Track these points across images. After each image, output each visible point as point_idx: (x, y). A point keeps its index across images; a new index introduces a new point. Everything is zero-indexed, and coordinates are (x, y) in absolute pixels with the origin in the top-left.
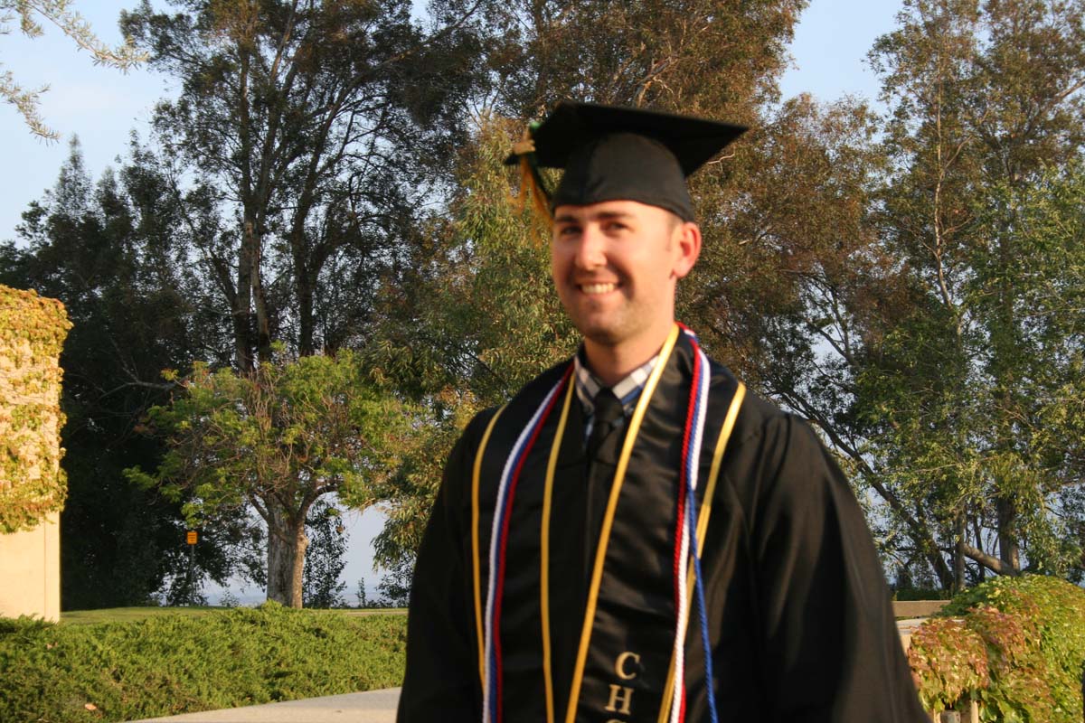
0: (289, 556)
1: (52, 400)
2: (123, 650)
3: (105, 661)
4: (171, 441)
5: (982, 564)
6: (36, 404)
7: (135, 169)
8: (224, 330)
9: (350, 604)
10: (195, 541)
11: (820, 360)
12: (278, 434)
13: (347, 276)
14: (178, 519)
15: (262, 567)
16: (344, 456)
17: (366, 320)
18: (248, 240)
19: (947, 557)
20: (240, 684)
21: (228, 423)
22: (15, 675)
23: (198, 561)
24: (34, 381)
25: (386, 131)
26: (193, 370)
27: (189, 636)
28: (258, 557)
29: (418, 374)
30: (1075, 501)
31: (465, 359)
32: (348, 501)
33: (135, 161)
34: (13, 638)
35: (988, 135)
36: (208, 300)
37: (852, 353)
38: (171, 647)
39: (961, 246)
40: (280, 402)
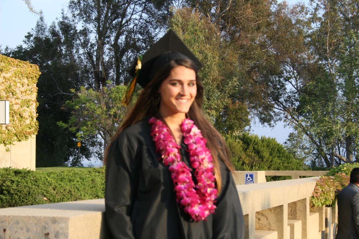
1: (34, 98)
2: (56, 181)
3: (50, 184)
4: (73, 112)
5: (340, 159)
6: (29, 99)
7: (63, 22)
8: (91, 76)
10: (80, 146)
11: (288, 90)
12: (108, 111)
13: (132, 59)
14: (75, 138)
15: (102, 155)
18: (99, 46)
19: (328, 157)
20: (94, 192)
21: (92, 107)
22: (21, 188)
23: (81, 153)
24: (28, 92)
25: (146, 11)
26: (80, 89)
27: (78, 176)
28: (101, 151)
33: (63, 19)
34: (20, 175)
35: (346, 17)
36: (86, 66)
37: (299, 88)
38: (72, 180)
39: (336, 53)
40: (109, 100)
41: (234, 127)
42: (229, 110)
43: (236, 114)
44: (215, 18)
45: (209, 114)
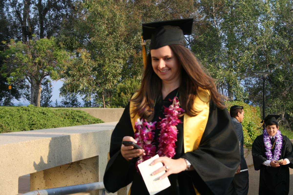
0: (37, 93)
4: (4, 61)
8: (19, 31)
9: (53, 106)
10: (11, 88)
12: (34, 60)
13: (53, 17)
14: (6, 82)
15: (29, 96)
16: (52, 66)
17: (58, 29)
18: (26, 6)
21: (20, 56)
23: (12, 94)
26: (10, 41)
27: (8, 114)
28: (28, 93)
29: (72, 44)
30: (248, 82)
31: (85, 41)
32: (53, 78)
36: (15, 22)
37: (191, 41)
38: (3, 116)
39: (221, 13)
40: (34, 51)
41: (137, 72)
42: (134, 59)
43: (139, 62)
45: (118, 62)
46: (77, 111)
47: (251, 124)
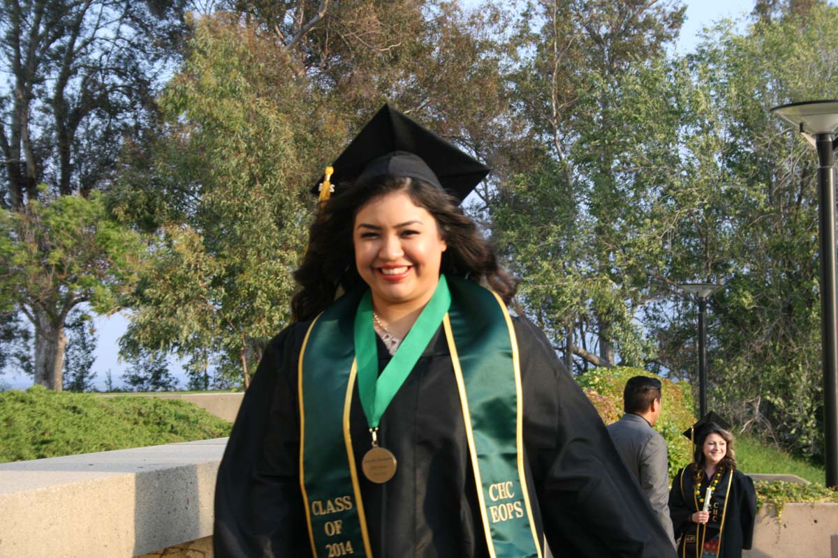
0: (52, 352)
5: (585, 360)
9: (100, 389)
11: (465, 203)
12: (43, 256)
13: (99, 133)
15: (31, 360)
16: (95, 274)
17: (113, 168)
18: (19, 103)
19: (560, 354)
21: (3, 247)
25: (129, 20)
28: (27, 352)
29: (152, 212)
30: (656, 312)
31: (190, 201)
32: (98, 309)
35: (594, 33)
37: (490, 198)
39: (573, 117)
40: (45, 231)
44: (293, 36)
45: (283, 261)
46: (170, 403)
47: (667, 431)
